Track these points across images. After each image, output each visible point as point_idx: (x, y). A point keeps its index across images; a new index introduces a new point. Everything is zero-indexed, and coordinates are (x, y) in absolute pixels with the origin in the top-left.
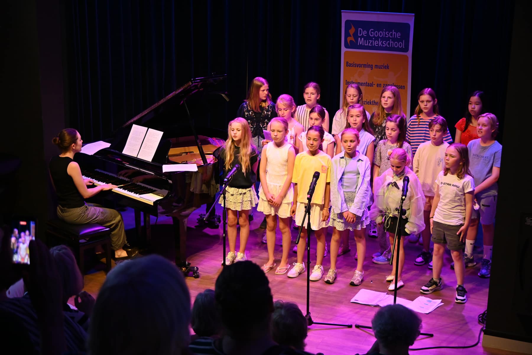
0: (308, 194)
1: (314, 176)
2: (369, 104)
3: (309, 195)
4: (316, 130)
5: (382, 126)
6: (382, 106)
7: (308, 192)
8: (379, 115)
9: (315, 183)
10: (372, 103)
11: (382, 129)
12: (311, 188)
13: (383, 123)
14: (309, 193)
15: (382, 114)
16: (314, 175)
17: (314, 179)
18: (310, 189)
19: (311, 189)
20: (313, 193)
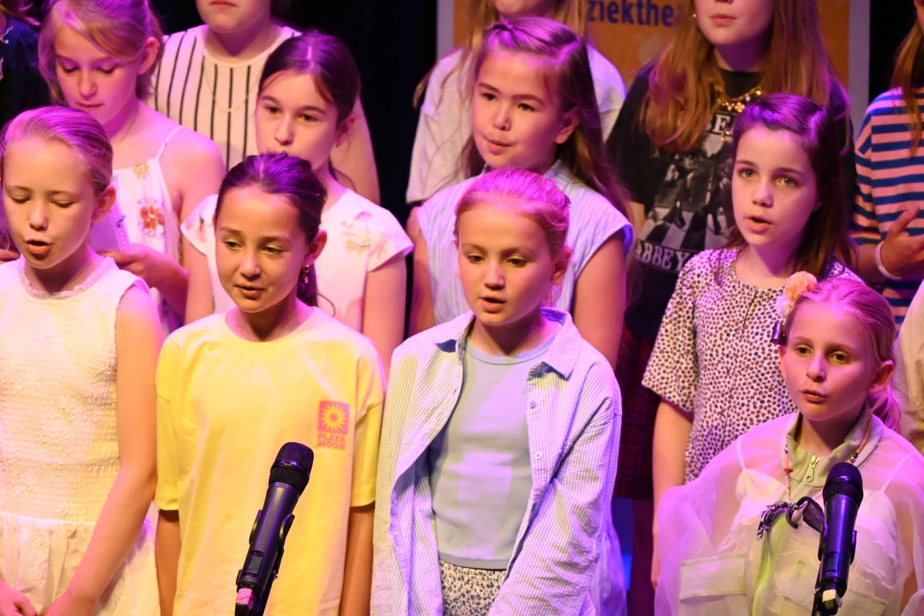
0: (241, 584)
1: (278, 473)
2: (618, 16)
3: (247, 592)
4: (274, 185)
5: (704, 154)
6: (699, 30)
7: (243, 573)
8: (679, 84)
9: (286, 517)
10: (634, 12)
11: (702, 170)
12: (261, 546)
13: (711, 131)
14: (249, 579)
15: (699, 80)
16: (276, 467)
17: (280, 491)
18: (252, 553)
19: (259, 553)
20: (273, 577)
